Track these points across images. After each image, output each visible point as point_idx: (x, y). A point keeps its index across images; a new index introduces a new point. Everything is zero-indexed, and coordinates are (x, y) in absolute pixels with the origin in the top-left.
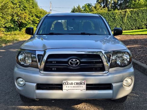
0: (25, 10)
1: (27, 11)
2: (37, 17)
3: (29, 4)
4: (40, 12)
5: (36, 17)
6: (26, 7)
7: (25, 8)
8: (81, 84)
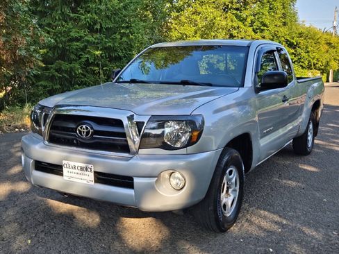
0: (262, 31)
1: (266, 33)
2: (291, 45)
3: (273, 16)
4: (300, 34)
5: (289, 45)
6: (265, 25)
7: (262, 28)
8: (86, 169)
